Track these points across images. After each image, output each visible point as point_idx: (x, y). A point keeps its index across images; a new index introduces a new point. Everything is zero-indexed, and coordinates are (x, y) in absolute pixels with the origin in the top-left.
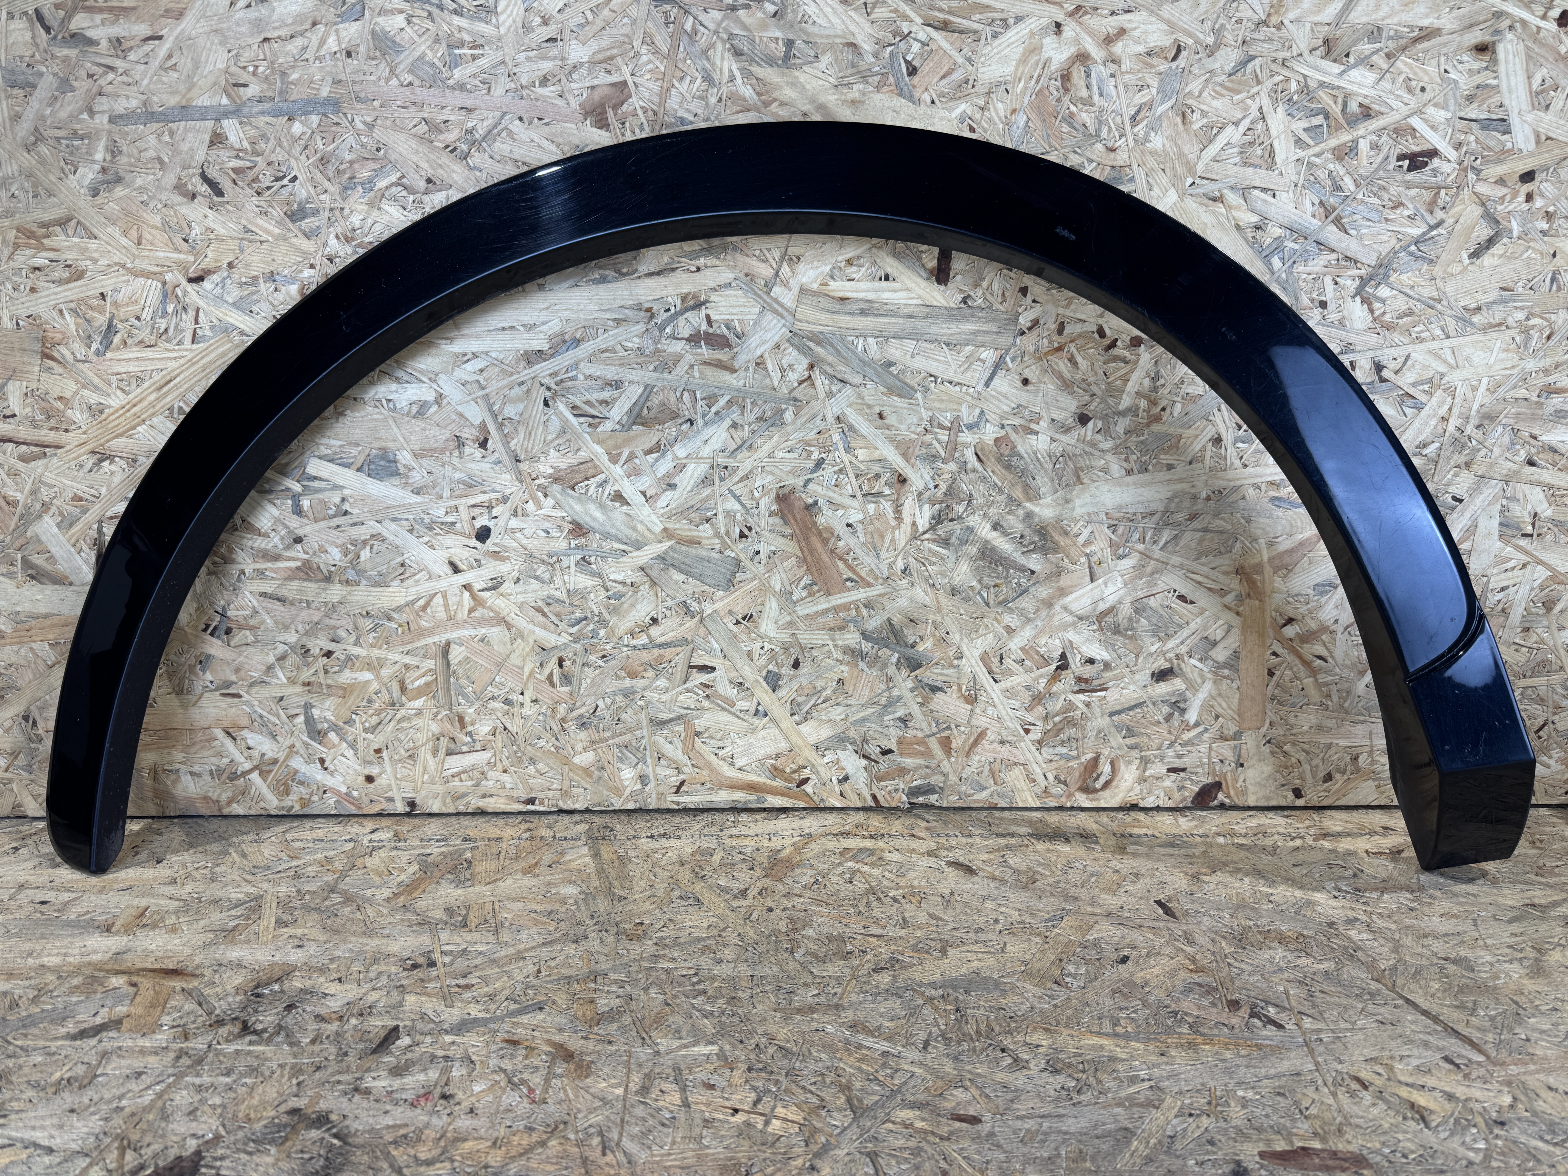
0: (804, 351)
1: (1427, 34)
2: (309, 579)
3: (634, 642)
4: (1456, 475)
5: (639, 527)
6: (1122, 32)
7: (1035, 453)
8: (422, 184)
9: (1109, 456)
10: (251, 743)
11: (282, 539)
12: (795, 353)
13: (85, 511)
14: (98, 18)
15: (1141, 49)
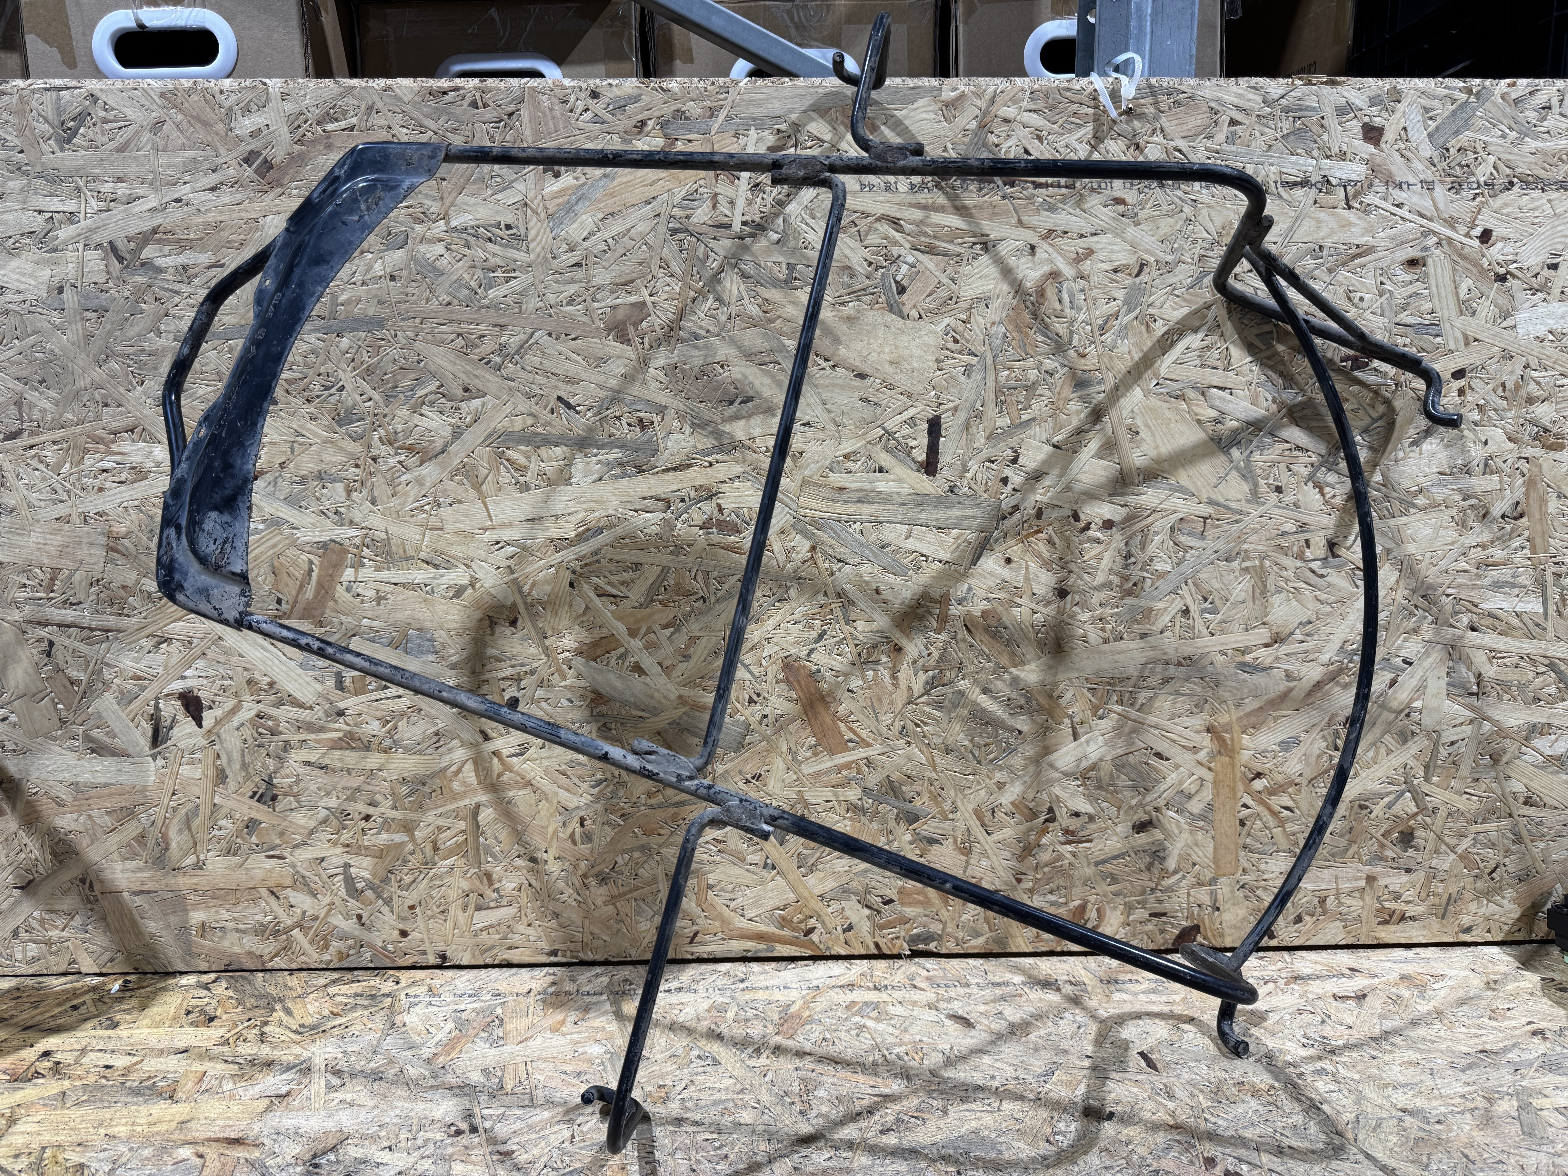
0: (807, 535)
1: (1363, 251)
2: (351, 748)
3: (652, 801)
4: (1405, 640)
5: (656, 695)
6: (1090, 252)
7: (1019, 624)
8: (460, 392)
9: (1087, 626)
10: (293, 901)
11: (326, 712)
12: (798, 536)
13: (143, 689)
14: (167, 248)
15: (1107, 266)
